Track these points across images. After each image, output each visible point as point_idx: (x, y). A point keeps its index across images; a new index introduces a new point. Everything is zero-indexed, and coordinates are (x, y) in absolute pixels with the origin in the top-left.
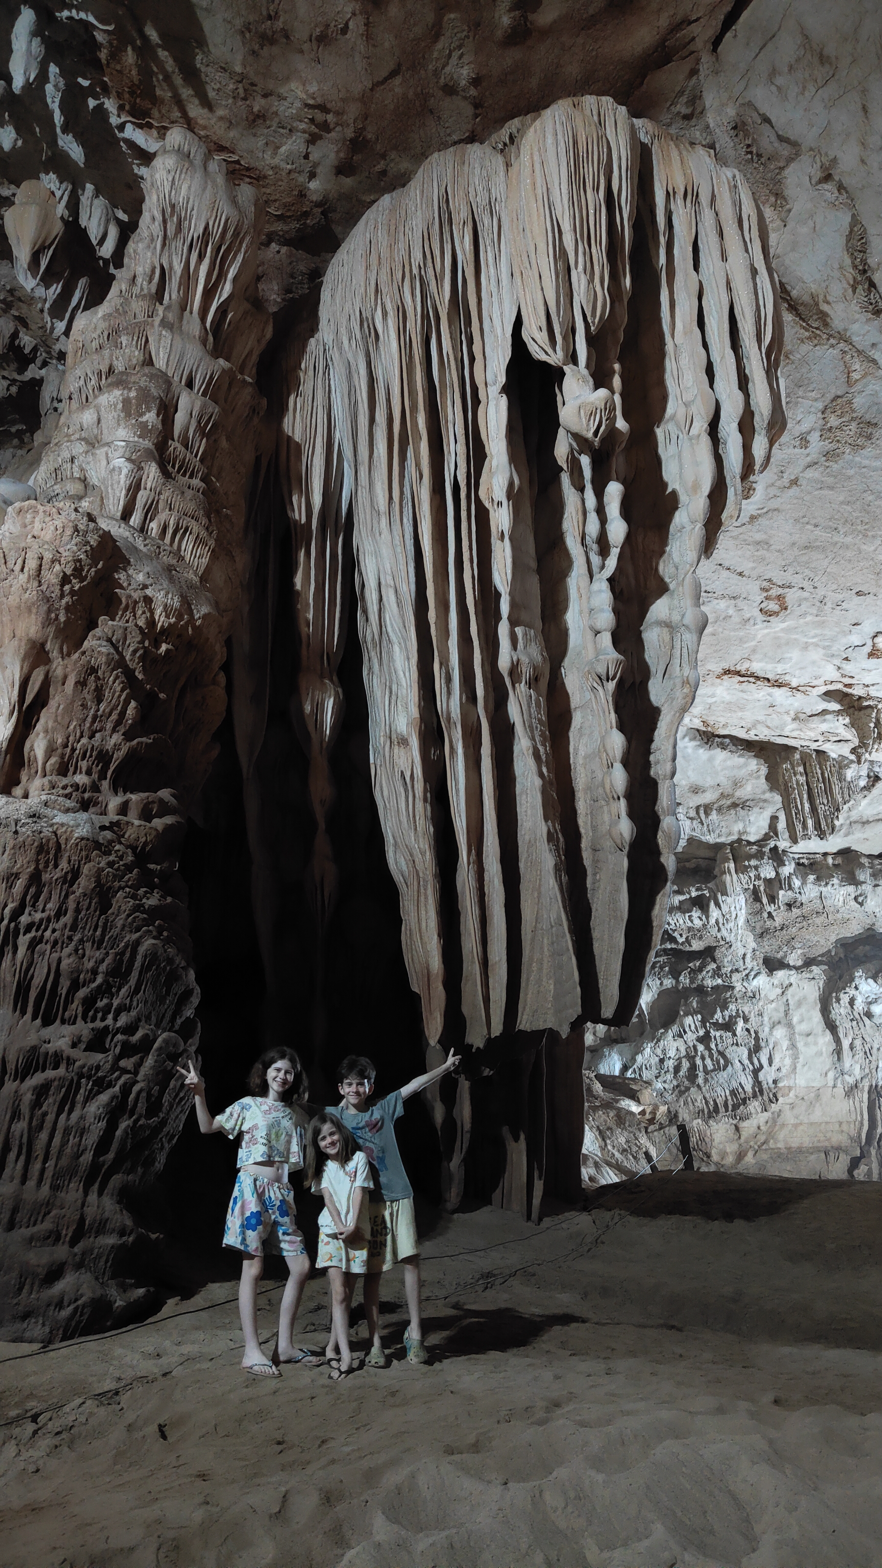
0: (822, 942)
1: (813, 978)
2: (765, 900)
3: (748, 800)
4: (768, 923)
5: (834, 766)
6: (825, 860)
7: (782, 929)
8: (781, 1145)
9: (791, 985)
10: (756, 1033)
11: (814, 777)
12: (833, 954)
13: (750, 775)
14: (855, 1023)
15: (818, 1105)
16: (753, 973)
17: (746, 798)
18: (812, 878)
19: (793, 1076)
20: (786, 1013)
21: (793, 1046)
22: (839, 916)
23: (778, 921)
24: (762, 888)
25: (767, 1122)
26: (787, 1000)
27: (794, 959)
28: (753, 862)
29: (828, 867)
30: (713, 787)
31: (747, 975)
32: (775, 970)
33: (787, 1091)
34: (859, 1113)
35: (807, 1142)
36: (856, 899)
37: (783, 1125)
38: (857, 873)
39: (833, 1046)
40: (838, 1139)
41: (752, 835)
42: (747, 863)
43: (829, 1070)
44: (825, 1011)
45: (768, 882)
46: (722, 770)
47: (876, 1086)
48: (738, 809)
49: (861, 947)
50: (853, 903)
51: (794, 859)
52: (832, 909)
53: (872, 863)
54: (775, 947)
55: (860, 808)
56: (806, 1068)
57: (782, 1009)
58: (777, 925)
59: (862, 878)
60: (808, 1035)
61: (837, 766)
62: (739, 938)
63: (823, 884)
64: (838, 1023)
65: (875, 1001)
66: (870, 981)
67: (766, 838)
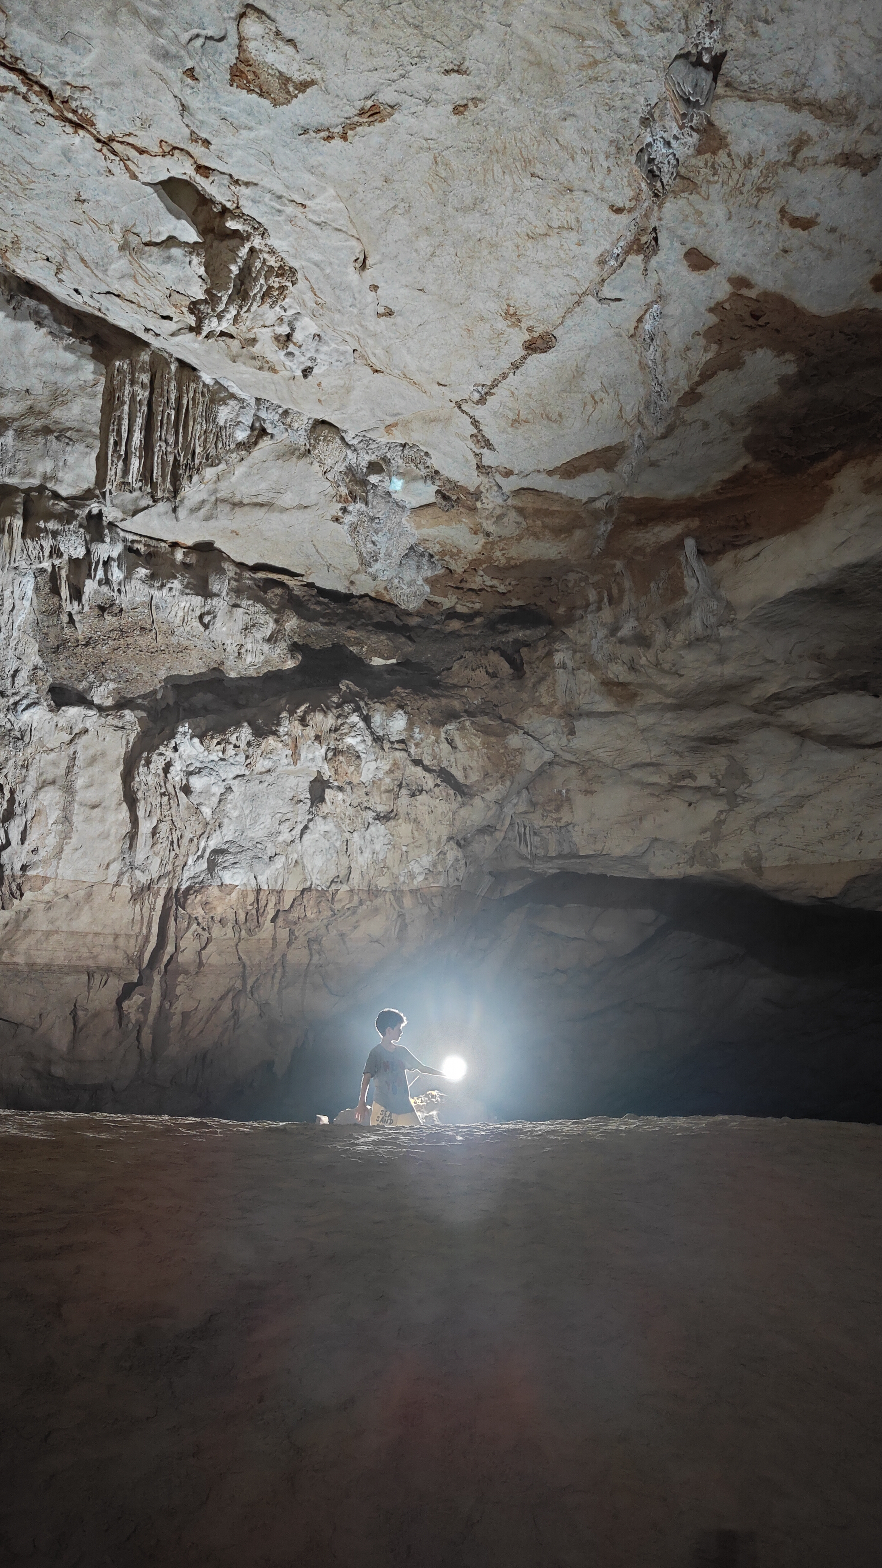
0: (147, 676)
1: (123, 728)
2: (65, 592)
3: (70, 429)
4: (67, 631)
5: (203, 394)
6: (172, 553)
7: (87, 644)
8: (20, 959)
9: (86, 731)
10: (12, 792)
11: (162, 396)
12: (159, 696)
13: (82, 388)
14: (165, 799)
15: (86, 908)
16: (25, 702)
17: (68, 424)
18: (142, 572)
19: (54, 863)
20: (69, 770)
21: (66, 819)
22: (174, 640)
23: (82, 630)
24: (64, 573)
25: (6, 925)
26: (75, 753)
27: (101, 695)
28: (52, 525)
29: (173, 562)
30: (18, 392)
31: (16, 704)
32: (66, 704)
33: (39, 883)
34: (145, 924)
35: (60, 958)
36: (201, 618)
37: (29, 932)
38: (211, 579)
39: (127, 828)
40: (106, 957)
41: (64, 486)
42: (42, 524)
43: (114, 860)
44: (128, 776)
45: (74, 563)
46: (36, 366)
47: (178, 890)
48: (51, 438)
49: (200, 695)
50: (196, 624)
51: (124, 540)
52: (165, 627)
53: (240, 575)
54: (76, 672)
55: (234, 479)
56: (78, 854)
57: (64, 764)
58: (80, 637)
59: (215, 587)
60: (94, 807)
61: (208, 397)
62: (13, 644)
63: (157, 585)
64: (140, 795)
65: (199, 771)
66: (196, 740)
67: (88, 495)
